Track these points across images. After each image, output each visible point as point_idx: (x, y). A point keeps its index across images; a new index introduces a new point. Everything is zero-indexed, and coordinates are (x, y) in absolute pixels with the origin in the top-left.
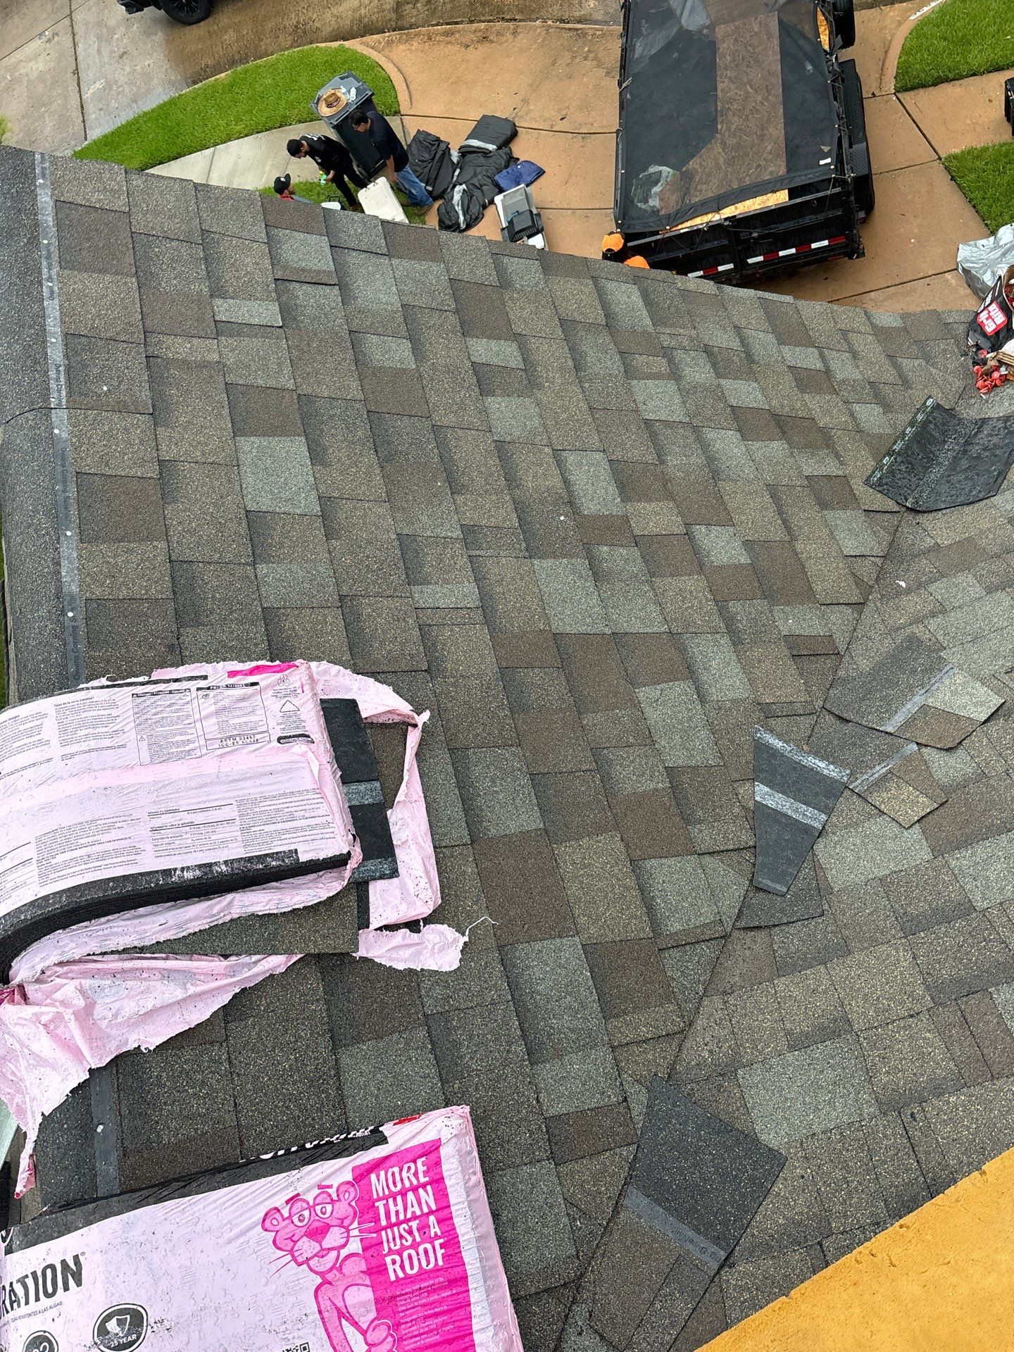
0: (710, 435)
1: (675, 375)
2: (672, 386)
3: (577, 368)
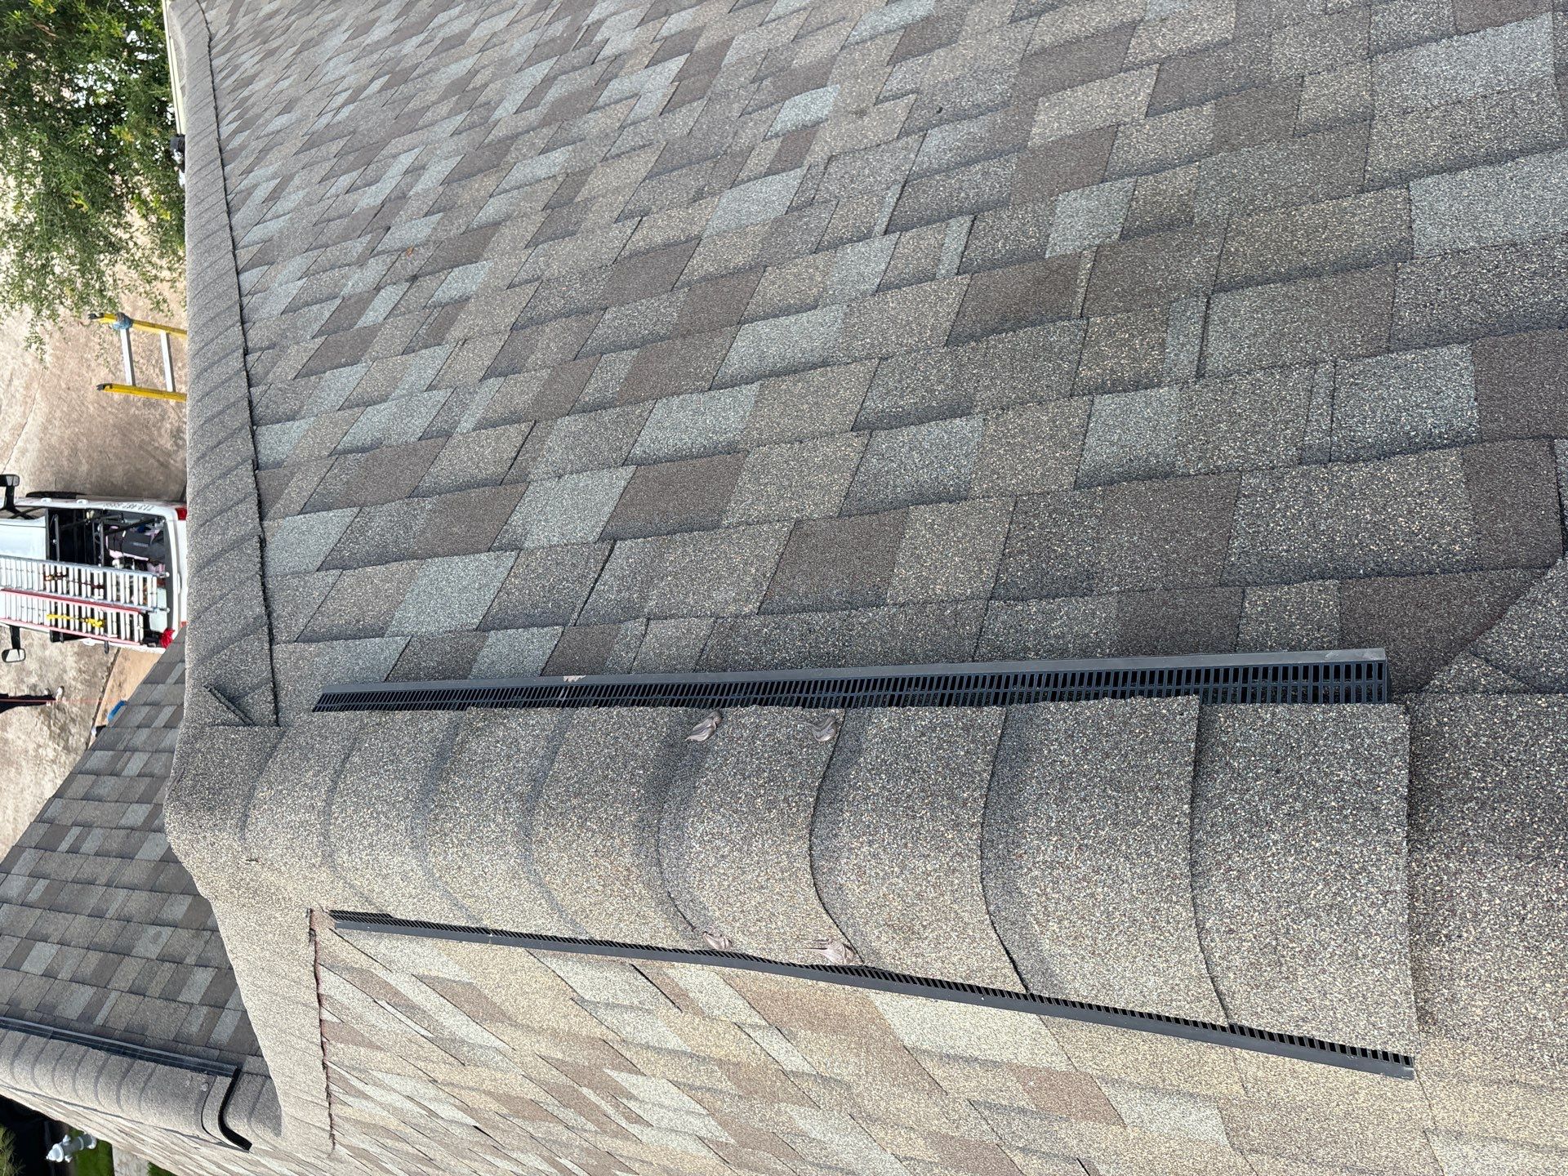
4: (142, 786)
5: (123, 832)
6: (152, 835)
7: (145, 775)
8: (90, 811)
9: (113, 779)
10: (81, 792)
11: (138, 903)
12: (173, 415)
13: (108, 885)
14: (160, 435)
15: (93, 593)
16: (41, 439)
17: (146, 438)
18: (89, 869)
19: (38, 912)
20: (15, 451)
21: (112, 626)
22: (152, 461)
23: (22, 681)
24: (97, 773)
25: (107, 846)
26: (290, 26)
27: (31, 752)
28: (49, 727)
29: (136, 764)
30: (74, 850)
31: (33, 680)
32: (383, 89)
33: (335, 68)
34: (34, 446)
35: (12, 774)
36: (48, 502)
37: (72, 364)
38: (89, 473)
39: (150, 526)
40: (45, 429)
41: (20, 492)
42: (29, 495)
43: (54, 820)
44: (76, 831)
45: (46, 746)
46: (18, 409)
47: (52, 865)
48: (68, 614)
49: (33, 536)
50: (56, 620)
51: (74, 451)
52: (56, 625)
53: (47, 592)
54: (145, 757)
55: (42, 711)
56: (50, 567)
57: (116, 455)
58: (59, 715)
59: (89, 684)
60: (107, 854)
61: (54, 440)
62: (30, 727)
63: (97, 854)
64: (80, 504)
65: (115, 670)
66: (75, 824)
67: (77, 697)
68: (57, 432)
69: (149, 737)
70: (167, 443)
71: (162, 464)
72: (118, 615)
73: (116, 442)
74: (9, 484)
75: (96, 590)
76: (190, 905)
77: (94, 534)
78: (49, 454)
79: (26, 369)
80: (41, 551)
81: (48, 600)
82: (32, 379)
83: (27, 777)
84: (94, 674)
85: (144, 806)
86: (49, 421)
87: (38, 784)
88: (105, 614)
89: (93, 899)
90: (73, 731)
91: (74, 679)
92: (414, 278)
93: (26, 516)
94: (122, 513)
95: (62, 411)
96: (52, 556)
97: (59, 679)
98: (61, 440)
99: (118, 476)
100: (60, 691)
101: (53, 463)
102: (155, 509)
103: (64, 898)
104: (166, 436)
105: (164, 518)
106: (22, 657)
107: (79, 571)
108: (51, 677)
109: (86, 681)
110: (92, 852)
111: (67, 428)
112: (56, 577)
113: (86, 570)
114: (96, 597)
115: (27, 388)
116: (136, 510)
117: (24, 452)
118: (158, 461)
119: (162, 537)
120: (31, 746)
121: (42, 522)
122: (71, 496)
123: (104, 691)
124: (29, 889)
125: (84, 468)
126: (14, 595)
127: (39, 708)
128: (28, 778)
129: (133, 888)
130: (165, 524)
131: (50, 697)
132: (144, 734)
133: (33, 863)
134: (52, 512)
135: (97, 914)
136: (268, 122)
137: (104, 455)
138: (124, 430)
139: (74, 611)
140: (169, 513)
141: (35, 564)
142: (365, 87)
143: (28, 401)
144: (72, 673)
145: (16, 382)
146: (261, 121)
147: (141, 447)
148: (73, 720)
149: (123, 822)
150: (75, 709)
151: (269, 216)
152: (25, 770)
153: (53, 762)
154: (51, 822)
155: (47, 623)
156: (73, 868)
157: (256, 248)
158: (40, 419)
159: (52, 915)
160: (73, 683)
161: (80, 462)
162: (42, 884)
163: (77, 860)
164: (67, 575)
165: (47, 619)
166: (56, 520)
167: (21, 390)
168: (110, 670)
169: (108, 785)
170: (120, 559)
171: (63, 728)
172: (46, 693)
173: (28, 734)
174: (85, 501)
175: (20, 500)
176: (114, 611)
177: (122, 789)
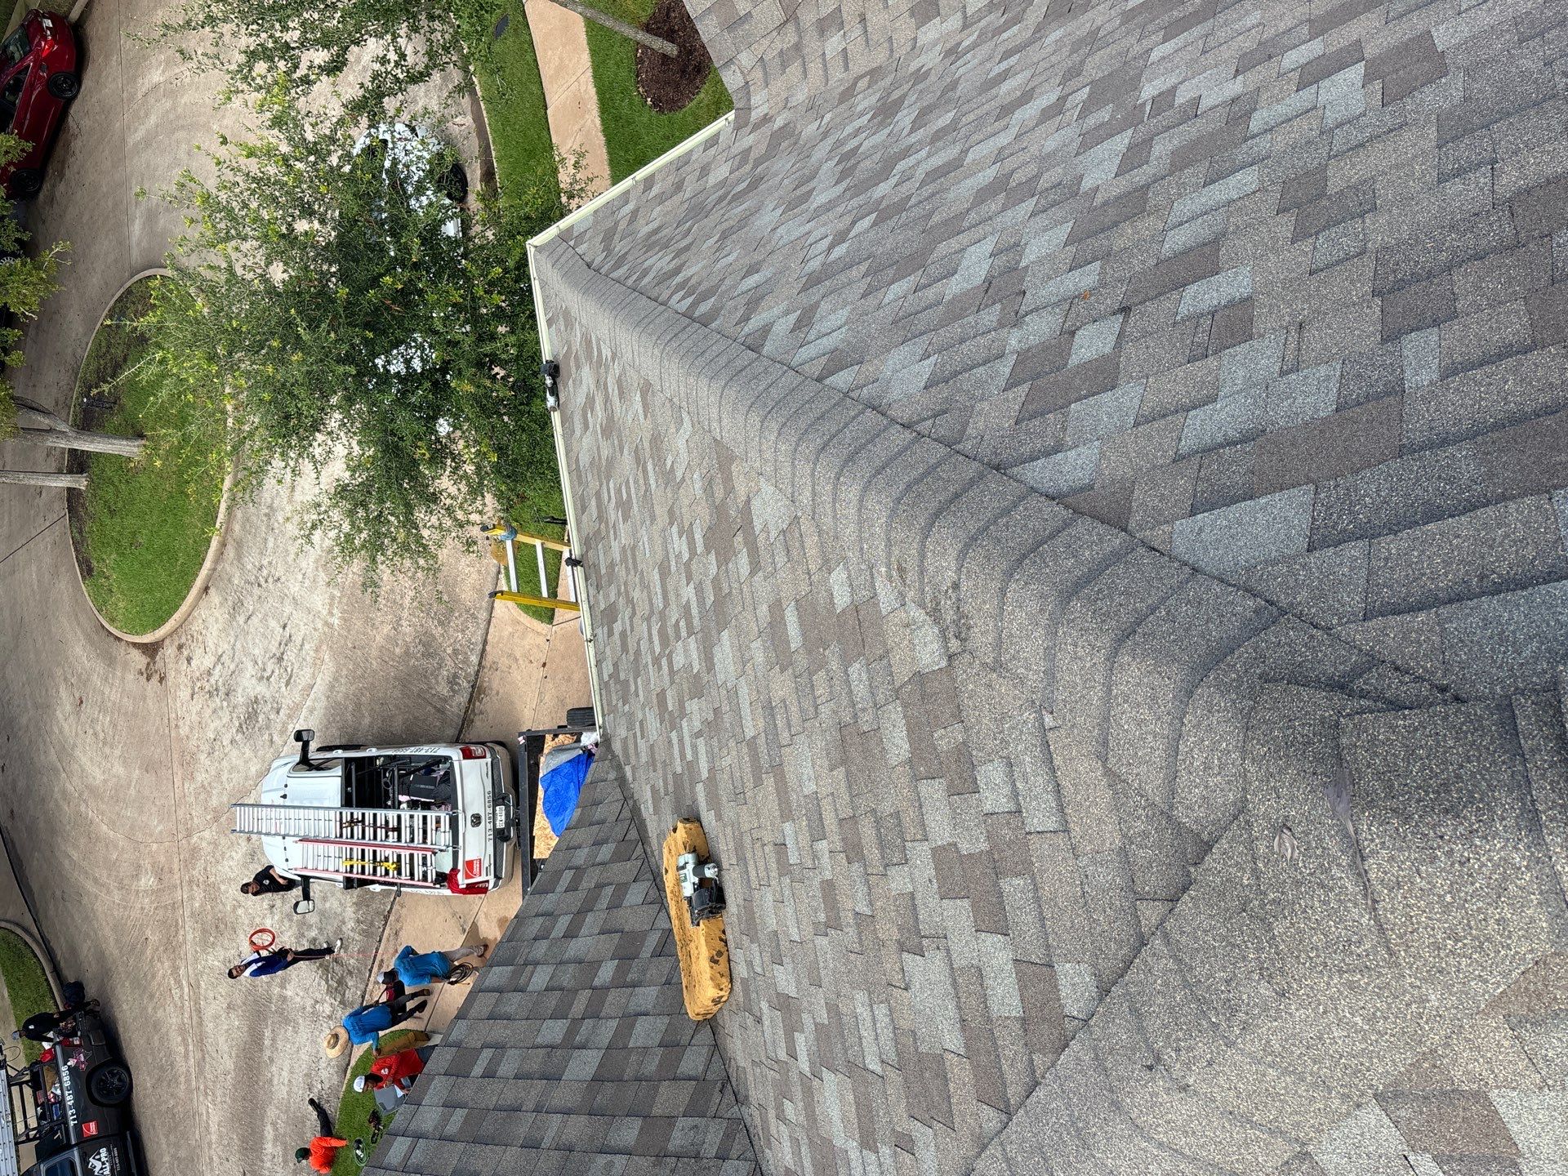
0: (567, 956)
1: (536, 963)
2: (539, 968)
3: (509, 1019)
4: (552, 1000)
5: (542, 1052)
6: (576, 1053)
7: (553, 989)
8: (499, 1031)
9: (518, 996)
10: (486, 1011)
11: (577, 1128)
12: (449, 662)
13: (538, 1110)
14: (437, 683)
15: (387, 836)
16: (328, 697)
17: (425, 687)
18: (509, 1096)
19: (461, 1146)
20: (304, 710)
21: (405, 869)
22: (429, 708)
23: (303, 935)
24: (500, 990)
25: (526, 1067)
26: (689, 230)
27: (309, 1009)
28: (327, 981)
29: (540, 978)
30: (489, 1074)
31: (313, 933)
32: (875, 224)
33: (788, 232)
34: (322, 704)
35: (289, 1033)
36: (339, 753)
37: (359, 624)
38: (371, 725)
39: (435, 768)
40: (332, 687)
41: (313, 746)
42: (320, 750)
43: (461, 1041)
44: (487, 1054)
45: (323, 1002)
46: (307, 672)
47: (467, 1092)
48: (363, 859)
49: (329, 786)
50: (352, 867)
51: (358, 705)
52: (351, 872)
53: (344, 839)
54: (550, 969)
55: (321, 965)
56: (346, 813)
57: (396, 706)
58: (337, 968)
59: (366, 934)
60: (528, 1076)
61: (340, 697)
62: (308, 982)
63: (516, 1077)
64: (373, 752)
65: (392, 918)
66: (485, 1046)
67: (354, 948)
68: (343, 689)
69: (549, 948)
70: (443, 689)
71: (438, 710)
72: (412, 856)
73: (397, 693)
74: (305, 739)
75: (390, 833)
76: (642, 1129)
77: (383, 780)
78: (335, 711)
79: (317, 634)
80: (336, 800)
81: (344, 846)
82: (321, 642)
83: (304, 1035)
84: (372, 924)
85: (560, 1022)
86: (336, 679)
87: (314, 1042)
88: (399, 856)
89: (523, 1127)
90: (350, 984)
91: (353, 930)
92: (1125, 310)
93: (318, 768)
94: (410, 757)
95: (348, 670)
96: (347, 802)
97: (339, 929)
98: (346, 697)
99: (398, 725)
100: (339, 943)
101: (338, 718)
102: (442, 751)
103: (488, 1127)
104: (443, 683)
105: (450, 758)
106: (311, 908)
107: (375, 815)
108: (330, 929)
109: (364, 931)
110: (511, 1074)
111: (352, 684)
112: (352, 822)
113: (381, 814)
114: (391, 839)
115: (317, 651)
116: (423, 753)
117: (311, 711)
118: (435, 707)
119: (448, 777)
120: (309, 1002)
121: (338, 771)
122: (356, 747)
123: (380, 941)
124: (445, 1120)
125: (367, 721)
126: (310, 845)
127: (318, 962)
128: (305, 1037)
129: (567, 1112)
130: (452, 764)
131: (329, 951)
132: (542, 947)
133: (446, 1093)
134: (348, 761)
135: (531, 1145)
136: (734, 287)
137: (385, 707)
138: (404, 682)
139: (369, 855)
140: (455, 754)
141: (332, 813)
142: (849, 230)
143: (317, 663)
144: (351, 924)
145: (307, 646)
146: (723, 288)
147: (419, 695)
148: (350, 973)
149: (539, 1040)
150: (352, 961)
151: (811, 337)
152: (302, 1028)
153: (330, 1017)
154: (458, 1045)
155: (342, 869)
156: (494, 1094)
157: (823, 360)
158: (328, 678)
159: (478, 1149)
160: (352, 934)
161: (363, 716)
162: (459, 1115)
163: (493, 1086)
164: (363, 821)
165: (343, 866)
166: (353, 767)
167: (312, 653)
168: (386, 918)
169: (513, 1003)
170: (408, 802)
171: (341, 982)
172: (325, 946)
173: (306, 990)
174: (374, 750)
175: (313, 755)
176: (408, 852)
177: (530, 1005)
